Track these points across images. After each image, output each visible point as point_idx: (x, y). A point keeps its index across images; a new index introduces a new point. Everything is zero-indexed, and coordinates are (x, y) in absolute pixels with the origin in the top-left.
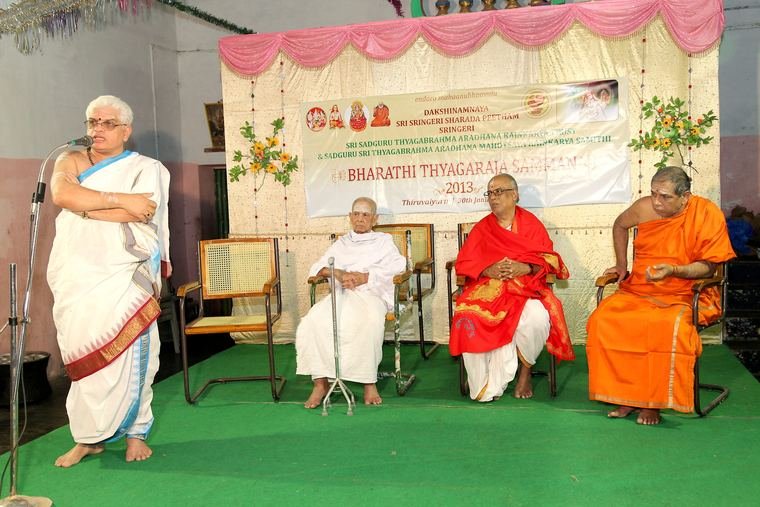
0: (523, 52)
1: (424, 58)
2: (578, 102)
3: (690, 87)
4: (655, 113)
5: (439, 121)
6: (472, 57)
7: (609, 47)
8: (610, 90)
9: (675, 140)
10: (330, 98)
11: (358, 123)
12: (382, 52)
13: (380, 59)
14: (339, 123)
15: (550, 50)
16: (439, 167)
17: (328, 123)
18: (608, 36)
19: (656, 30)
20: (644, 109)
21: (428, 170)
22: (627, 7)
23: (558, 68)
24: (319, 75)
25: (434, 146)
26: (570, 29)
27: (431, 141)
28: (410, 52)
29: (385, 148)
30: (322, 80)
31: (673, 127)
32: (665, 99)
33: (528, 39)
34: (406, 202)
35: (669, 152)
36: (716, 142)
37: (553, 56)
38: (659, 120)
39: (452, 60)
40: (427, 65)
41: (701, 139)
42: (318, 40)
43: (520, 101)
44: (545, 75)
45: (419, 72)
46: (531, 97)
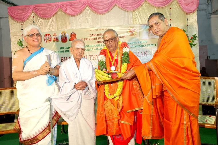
0: (126, 13)
1: (89, 15)
3: (188, 25)
5: (95, 39)
6: (107, 14)
10: (52, 30)
11: (64, 40)
12: (73, 13)
13: (72, 15)
14: (57, 40)
15: (136, 12)
16: (96, 56)
17: (52, 39)
18: (157, 7)
19: (175, 5)
21: (92, 57)
23: (139, 18)
24: (49, 21)
25: (94, 48)
26: (143, 4)
27: (93, 46)
28: (83, 13)
30: (49, 23)
33: (128, 8)
36: (197, 46)
37: (137, 14)
39: (100, 16)
40: (90, 17)
41: (193, 45)
42: (48, 8)
43: (126, 31)
44: (135, 21)
45: (87, 20)
46: (130, 29)
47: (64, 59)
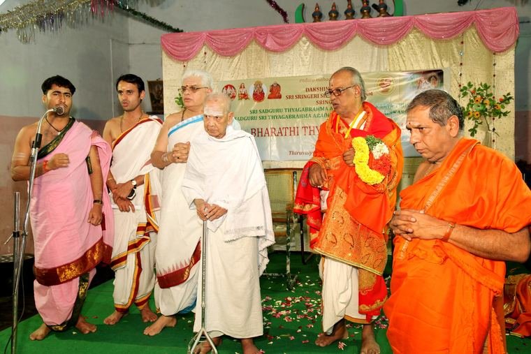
0: (376, 49)
1: (306, 52)
2: (415, 85)
3: (494, 76)
4: (470, 94)
5: (315, 96)
6: (340, 52)
7: (437, 47)
8: (437, 77)
9: (483, 112)
10: (238, 79)
11: (259, 96)
12: (277, 47)
13: (275, 51)
14: (245, 96)
15: (396, 48)
16: (315, 128)
18: (437, 39)
19: (471, 36)
20: (461, 90)
21: (308, 130)
22: (451, 19)
23: (401, 61)
24: (232, 62)
25: (312, 113)
26: (410, 33)
27: (310, 110)
28: (297, 47)
29: (277, 114)
30: (234, 65)
31: (482, 103)
32: (477, 84)
33: (380, 40)
34: (292, 153)
35: (479, 121)
36: (512, 115)
37: (397, 51)
38: (472, 98)
39: (326, 53)
40: (308, 57)
41: (501, 113)
42: (232, 38)
43: (374, 83)
44: (392, 66)
45: (303, 61)
46: (382, 81)
47: (256, 132)
